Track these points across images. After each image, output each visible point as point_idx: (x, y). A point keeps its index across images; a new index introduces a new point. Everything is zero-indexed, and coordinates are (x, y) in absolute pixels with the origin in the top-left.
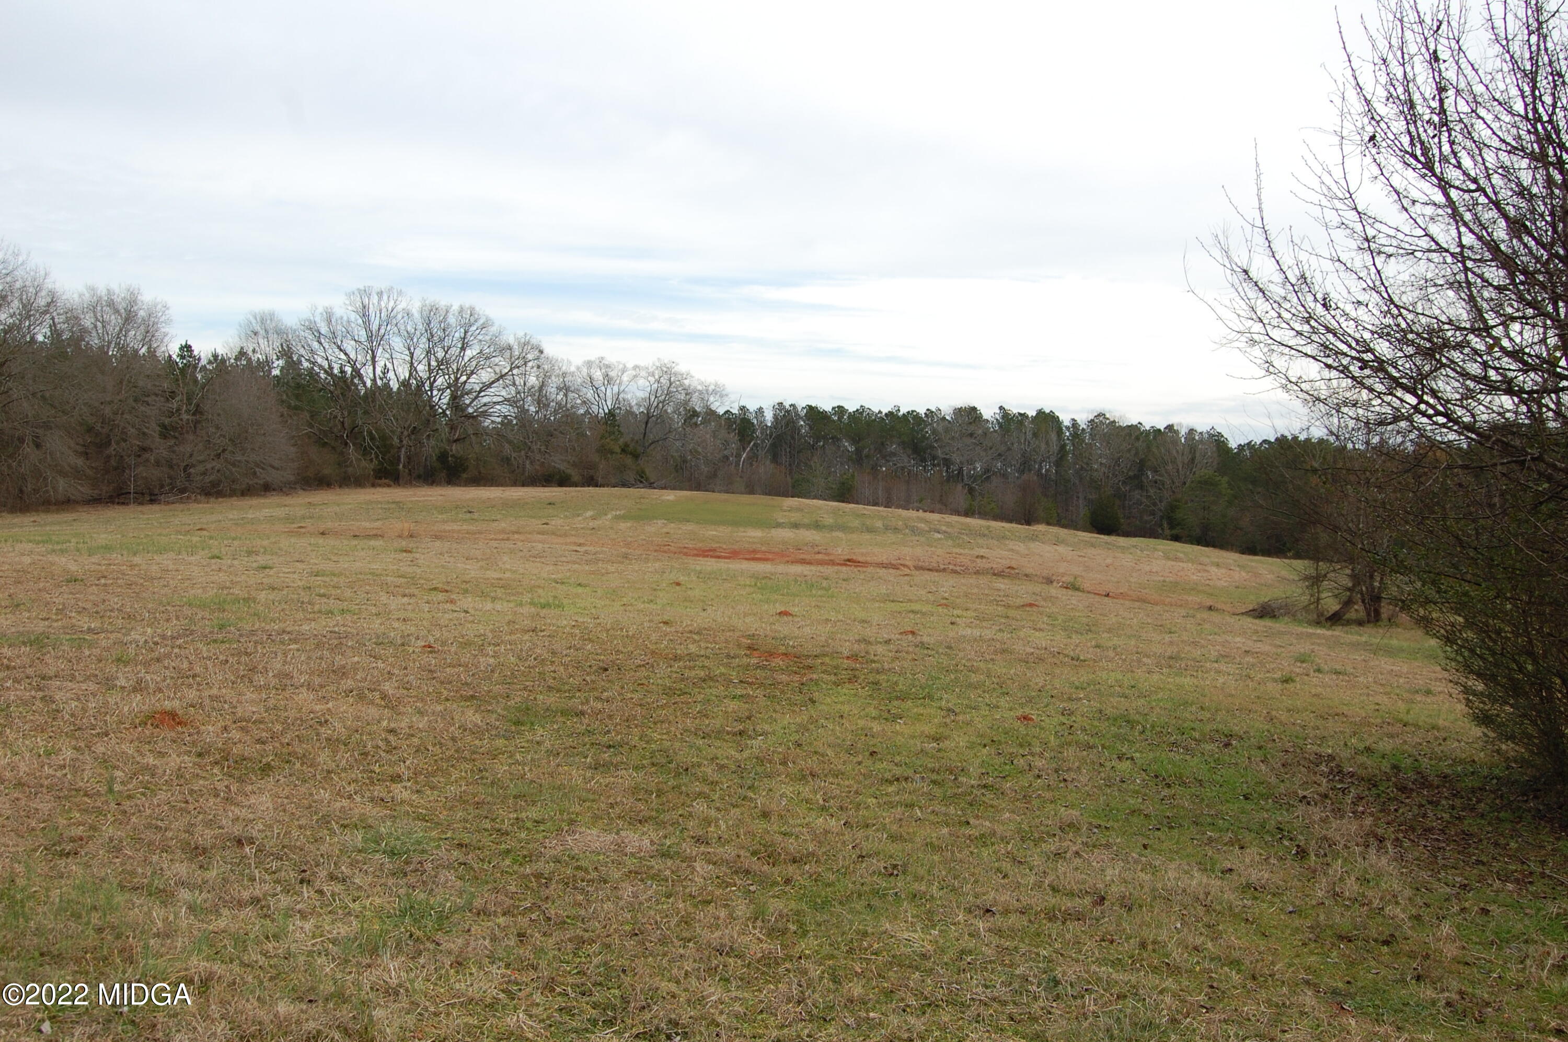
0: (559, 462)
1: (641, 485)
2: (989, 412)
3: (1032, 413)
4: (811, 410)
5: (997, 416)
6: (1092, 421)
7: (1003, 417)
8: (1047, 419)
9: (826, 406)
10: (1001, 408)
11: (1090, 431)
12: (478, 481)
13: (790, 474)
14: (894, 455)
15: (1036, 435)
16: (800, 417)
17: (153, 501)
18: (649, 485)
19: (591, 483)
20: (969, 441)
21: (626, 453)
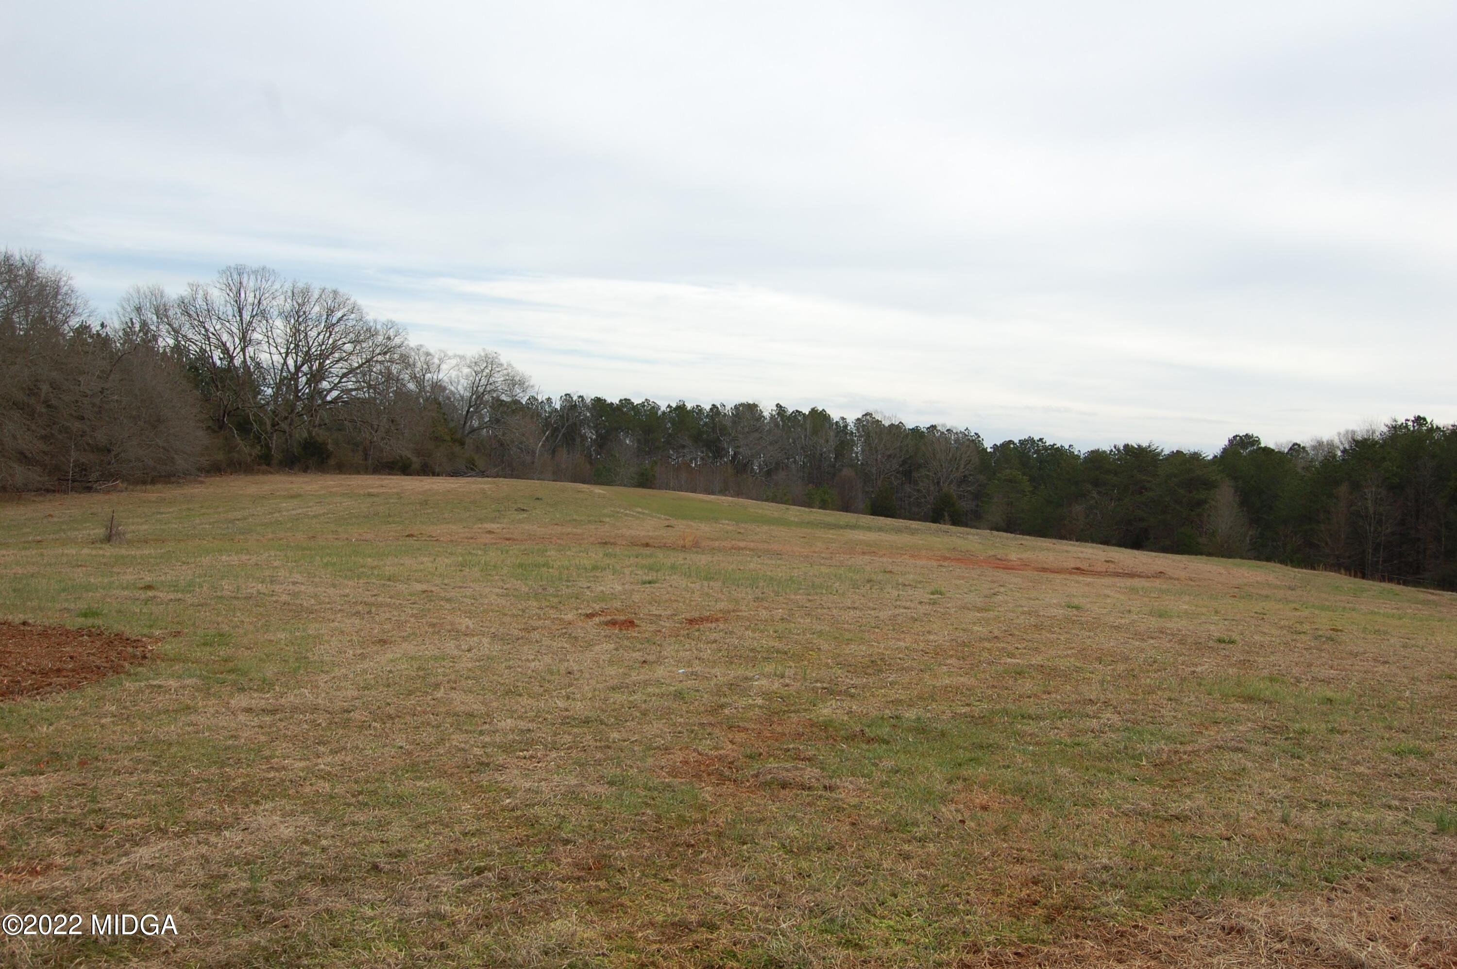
0: (402, 449)
1: (474, 473)
2: (767, 408)
3: (806, 411)
4: (598, 401)
5: (774, 413)
6: (858, 419)
7: (778, 414)
8: (818, 417)
9: (613, 398)
10: (777, 405)
11: (858, 429)
12: (341, 468)
13: (591, 463)
14: (684, 447)
15: (815, 432)
16: (588, 408)
17: (89, 489)
18: (483, 474)
19: (426, 470)
20: (757, 435)
21: (454, 441)
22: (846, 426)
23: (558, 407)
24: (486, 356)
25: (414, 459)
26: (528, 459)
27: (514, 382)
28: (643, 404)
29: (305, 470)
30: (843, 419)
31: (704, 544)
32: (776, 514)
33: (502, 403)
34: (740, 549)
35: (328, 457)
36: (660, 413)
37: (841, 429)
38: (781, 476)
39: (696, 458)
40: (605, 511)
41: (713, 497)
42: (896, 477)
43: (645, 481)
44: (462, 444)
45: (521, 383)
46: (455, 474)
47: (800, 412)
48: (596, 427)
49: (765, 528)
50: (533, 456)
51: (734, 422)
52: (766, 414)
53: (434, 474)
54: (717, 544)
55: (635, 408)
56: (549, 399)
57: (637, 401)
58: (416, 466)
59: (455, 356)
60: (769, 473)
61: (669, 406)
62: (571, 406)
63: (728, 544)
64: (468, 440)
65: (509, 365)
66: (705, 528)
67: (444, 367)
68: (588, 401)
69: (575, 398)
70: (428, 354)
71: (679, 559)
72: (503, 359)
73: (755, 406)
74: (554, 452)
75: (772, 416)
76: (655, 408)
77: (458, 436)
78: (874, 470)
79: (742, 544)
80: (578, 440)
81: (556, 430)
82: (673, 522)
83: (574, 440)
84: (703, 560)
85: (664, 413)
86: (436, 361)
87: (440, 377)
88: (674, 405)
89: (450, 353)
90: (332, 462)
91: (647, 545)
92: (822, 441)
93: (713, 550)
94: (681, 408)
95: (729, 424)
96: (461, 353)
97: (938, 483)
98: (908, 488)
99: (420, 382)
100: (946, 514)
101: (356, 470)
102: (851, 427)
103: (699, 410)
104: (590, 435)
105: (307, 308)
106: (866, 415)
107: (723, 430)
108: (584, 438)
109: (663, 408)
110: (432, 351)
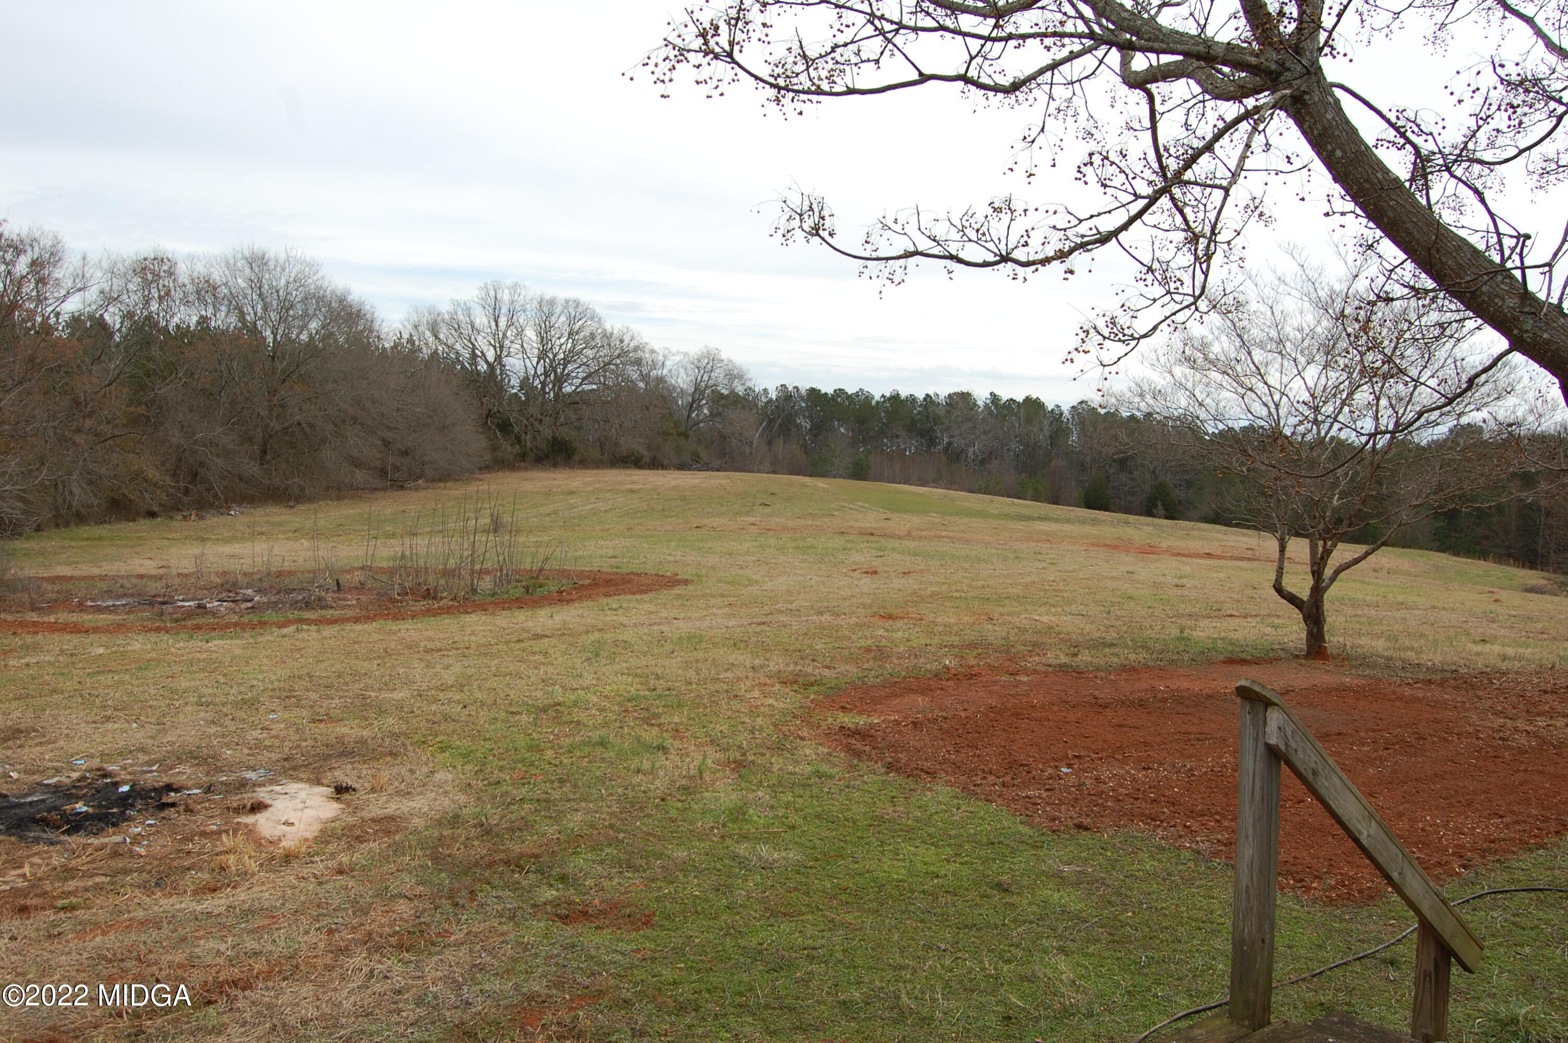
0: (631, 444)
1: (699, 465)
2: (981, 395)
3: (1020, 399)
4: (813, 392)
5: (988, 401)
6: (1073, 407)
7: (993, 402)
8: (1033, 405)
9: (827, 389)
10: (991, 394)
11: (1073, 417)
12: (585, 464)
13: (806, 453)
14: (897, 436)
15: (1029, 421)
16: (802, 398)
17: (402, 488)
18: (707, 467)
19: (656, 464)
20: (969, 425)
21: (680, 434)
22: (1061, 414)
23: (774, 397)
24: (708, 353)
25: (646, 453)
26: (748, 450)
27: (733, 375)
28: (857, 394)
29: (555, 465)
30: (1058, 406)
31: (914, 533)
32: (980, 507)
33: (722, 396)
34: (939, 537)
35: (573, 453)
36: (874, 403)
37: (1056, 416)
38: (994, 465)
39: (910, 446)
40: (832, 506)
41: (925, 489)
42: (1110, 466)
43: (859, 473)
44: (687, 437)
45: (740, 377)
46: (681, 467)
47: (1014, 401)
48: (811, 417)
49: (966, 520)
50: (751, 447)
51: (948, 412)
52: (980, 403)
53: (664, 467)
54: (924, 533)
55: (849, 397)
56: (765, 390)
57: (851, 390)
58: (647, 459)
59: (678, 353)
60: (983, 462)
61: (883, 396)
62: (787, 397)
63: (932, 534)
64: (691, 433)
65: (730, 361)
66: (916, 520)
67: (668, 363)
68: (803, 392)
69: (790, 389)
70: (653, 351)
71: (897, 544)
72: (724, 355)
73: (968, 395)
74: (770, 443)
75: (986, 405)
76: (869, 398)
77: (682, 428)
78: (1088, 459)
79: (943, 534)
80: (794, 430)
81: (771, 421)
82: (889, 515)
83: (789, 430)
84: (913, 544)
85: (878, 402)
86: (661, 358)
87: (665, 372)
88: (888, 395)
89: (674, 350)
90: (577, 457)
91: (872, 534)
92: (1035, 430)
93: (920, 538)
94: (895, 398)
95: (942, 413)
96: (685, 350)
97: (1154, 472)
98: (1123, 477)
99: (645, 378)
100: (1159, 503)
101: (598, 464)
102: (1066, 413)
103: (912, 399)
104: (805, 424)
105: (553, 319)
106: (1081, 403)
107: (937, 420)
108: (799, 426)
109: (877, 397)
110: (657, 348)
